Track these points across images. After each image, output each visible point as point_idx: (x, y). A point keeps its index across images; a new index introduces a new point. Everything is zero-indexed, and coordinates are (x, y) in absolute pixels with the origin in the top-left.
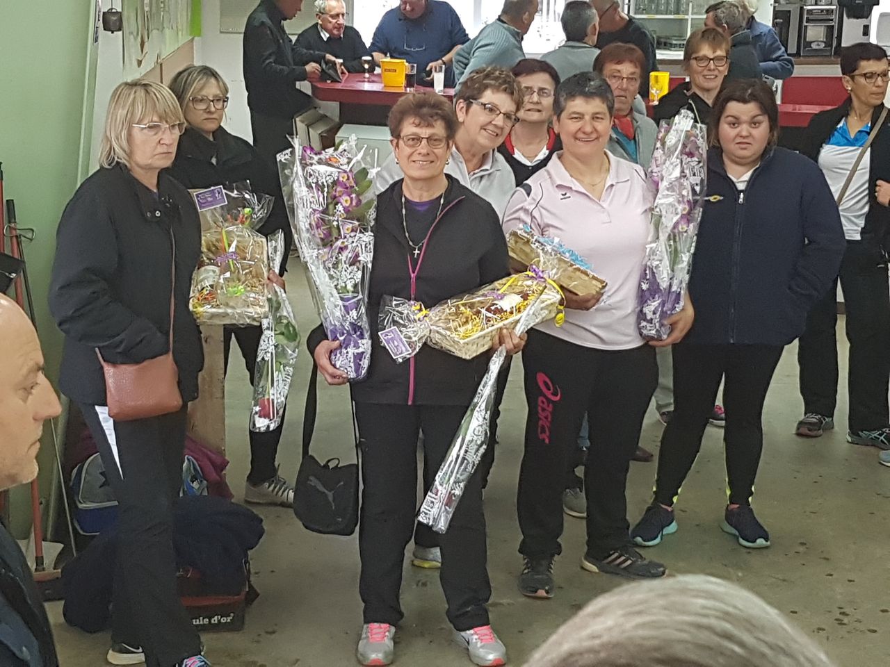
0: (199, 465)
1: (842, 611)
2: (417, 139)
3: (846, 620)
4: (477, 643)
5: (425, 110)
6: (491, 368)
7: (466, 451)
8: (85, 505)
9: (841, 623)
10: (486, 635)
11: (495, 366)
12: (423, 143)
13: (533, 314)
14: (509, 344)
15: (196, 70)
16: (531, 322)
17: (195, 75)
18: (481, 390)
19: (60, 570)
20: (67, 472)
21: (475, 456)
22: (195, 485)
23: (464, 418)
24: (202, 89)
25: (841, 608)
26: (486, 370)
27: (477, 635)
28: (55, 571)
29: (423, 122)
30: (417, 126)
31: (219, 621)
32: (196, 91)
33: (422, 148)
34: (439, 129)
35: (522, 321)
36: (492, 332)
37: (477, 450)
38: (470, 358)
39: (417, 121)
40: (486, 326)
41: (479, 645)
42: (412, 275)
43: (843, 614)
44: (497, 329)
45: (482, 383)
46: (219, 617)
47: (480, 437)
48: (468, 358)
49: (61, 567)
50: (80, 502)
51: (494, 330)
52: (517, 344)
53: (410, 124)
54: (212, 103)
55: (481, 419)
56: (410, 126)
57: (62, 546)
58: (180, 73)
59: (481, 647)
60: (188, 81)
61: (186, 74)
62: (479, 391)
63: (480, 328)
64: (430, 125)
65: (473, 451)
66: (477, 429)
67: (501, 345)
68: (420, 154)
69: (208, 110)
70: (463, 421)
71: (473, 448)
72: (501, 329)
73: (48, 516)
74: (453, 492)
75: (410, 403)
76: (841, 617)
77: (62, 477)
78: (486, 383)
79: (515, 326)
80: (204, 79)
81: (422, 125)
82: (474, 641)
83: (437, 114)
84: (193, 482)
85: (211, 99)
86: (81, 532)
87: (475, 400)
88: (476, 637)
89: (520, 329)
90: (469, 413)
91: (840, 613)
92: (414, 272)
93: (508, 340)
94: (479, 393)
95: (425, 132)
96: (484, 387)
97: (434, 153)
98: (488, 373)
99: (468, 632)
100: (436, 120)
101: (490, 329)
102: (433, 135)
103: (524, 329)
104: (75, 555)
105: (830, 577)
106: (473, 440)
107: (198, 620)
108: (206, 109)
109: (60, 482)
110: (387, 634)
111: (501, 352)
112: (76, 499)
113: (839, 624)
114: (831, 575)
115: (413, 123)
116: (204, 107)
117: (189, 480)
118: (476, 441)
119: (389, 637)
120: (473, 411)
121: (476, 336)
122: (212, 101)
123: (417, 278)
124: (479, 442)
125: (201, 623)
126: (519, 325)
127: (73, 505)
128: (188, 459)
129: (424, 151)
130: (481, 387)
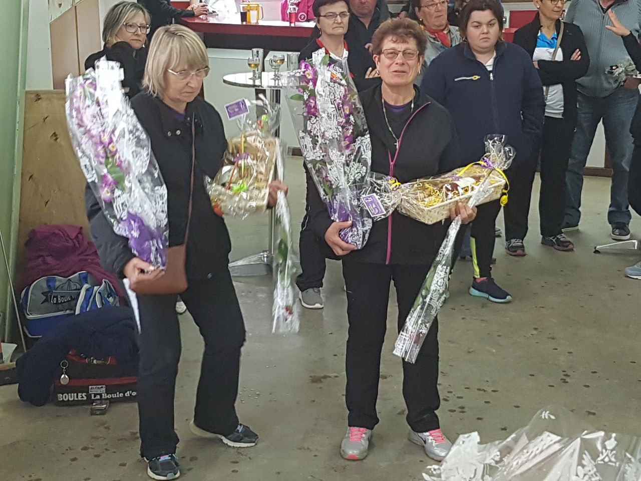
0: (113, 286)
1: (565, 373)
2: (395, 53)
3: (568, 380)
4: (432, 443)
5: (401, 30)
6: (450, 233)
7: (431, 299)
8: (32, 317)
9: (565, 381)
10: (439, 436)
11: (453, 231)
12: (399, 55)
13: (483, 191)
14: (464, 214)
15: (129, 4)
16: (481, 197)
17: (128, 7)
18: (442, 251)
19: (15, 363)
20: (17, 293)
21: (438, 303)
22: (111, 300)
23: (429, 273)
24: (133, 17)
25: (565, 372)
26: (445, 235)
27: (432, 436)
28: (11, 363)
29: (399, 39)
30: (395, 42)
31: (131, 395)
32: (128, 19)
33: (399, 59)
34: (412, 45)
35: (473, 197)
36: (450, 203)
37: (440, 298)
38: (432, 223)
39: (394, 39)
40: (445, 199)
41: (434, 444)
42: (391, 163)
43: (566, 375)
44: (454, 202)
45: (443, 245)
46: (131, 392)
47: (442, 287)
48: (430, 223)
49: (16, 360)
50: (28, 315)
51: (452, 202)
52: (470, 214)
53: (390, 41)
54: (139, 28)
55: (442, 274)
56: (389, 43)
57: (16, 345)
58: (116, 6)
59: (437, 446)
60: (123, 11)
61: (121, 6)
62: (440, 251)
63: (441, 200)
64: (404, 42)
65: (436, 299)
66: (440, 281)
67: (457, 216)
68: (397, 64)
69: (136, 33)
70: (427, 276)
71: (436, 296)
72: (457, 202)
73: (5, 325)
74: (421, 331)
75: (387, 263)
76: (564, 377)
77: (14, 296)
78: (446, 245)
79: (469, 201)
80: (135, 11)
81: (398, 41)
82: (430, 441)
83: (410, 33)
84: (109, 298)
85: (139, 25)
86: (30, 336)
87: (438, 259)
88: (431, 438)
89: (472, 203)
90: (432, 269)
91: (564, 375)
92: (392, 161)
93: (462, 211)
94: (441, 253)
95: (401, 47)
96: (444, 248)
97: (407, 64)
98: (447, 238)
99: (424, 434)
100: (410, 37)
101: (449, 201)
102: (407, 49)
103: (476, 203)
104: (25, 351)
105: (555, 351)
106: (436, 290)
107: (115, 395)
108: (134, 33)
109: (13, 300)
110: (364, 435)
111: (458, 221)
112: (25, 311)
113: (564, 382)
114: (556, 349)
115: (392, 40)
116: (133, 31)
117: (106, 296)
118: (439, 290)
119: (365, 439)
120: (436, 267)
121: (437, 205)
122: (140, 27)
123: (395, 165)
124: (441, 291)
125: (118, 396)
126: (471, 199)
127: (23, 316)
128: (105, 282)
129: (400, 61)
130: (442, 248)
